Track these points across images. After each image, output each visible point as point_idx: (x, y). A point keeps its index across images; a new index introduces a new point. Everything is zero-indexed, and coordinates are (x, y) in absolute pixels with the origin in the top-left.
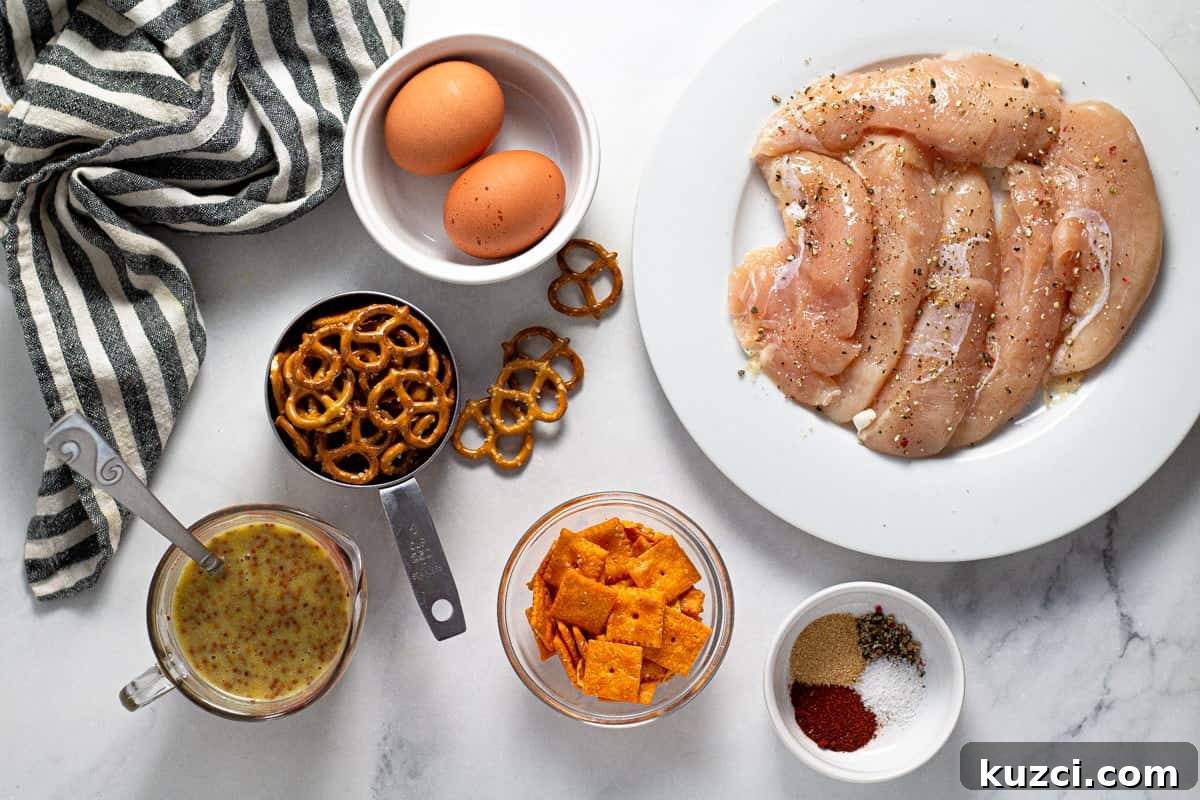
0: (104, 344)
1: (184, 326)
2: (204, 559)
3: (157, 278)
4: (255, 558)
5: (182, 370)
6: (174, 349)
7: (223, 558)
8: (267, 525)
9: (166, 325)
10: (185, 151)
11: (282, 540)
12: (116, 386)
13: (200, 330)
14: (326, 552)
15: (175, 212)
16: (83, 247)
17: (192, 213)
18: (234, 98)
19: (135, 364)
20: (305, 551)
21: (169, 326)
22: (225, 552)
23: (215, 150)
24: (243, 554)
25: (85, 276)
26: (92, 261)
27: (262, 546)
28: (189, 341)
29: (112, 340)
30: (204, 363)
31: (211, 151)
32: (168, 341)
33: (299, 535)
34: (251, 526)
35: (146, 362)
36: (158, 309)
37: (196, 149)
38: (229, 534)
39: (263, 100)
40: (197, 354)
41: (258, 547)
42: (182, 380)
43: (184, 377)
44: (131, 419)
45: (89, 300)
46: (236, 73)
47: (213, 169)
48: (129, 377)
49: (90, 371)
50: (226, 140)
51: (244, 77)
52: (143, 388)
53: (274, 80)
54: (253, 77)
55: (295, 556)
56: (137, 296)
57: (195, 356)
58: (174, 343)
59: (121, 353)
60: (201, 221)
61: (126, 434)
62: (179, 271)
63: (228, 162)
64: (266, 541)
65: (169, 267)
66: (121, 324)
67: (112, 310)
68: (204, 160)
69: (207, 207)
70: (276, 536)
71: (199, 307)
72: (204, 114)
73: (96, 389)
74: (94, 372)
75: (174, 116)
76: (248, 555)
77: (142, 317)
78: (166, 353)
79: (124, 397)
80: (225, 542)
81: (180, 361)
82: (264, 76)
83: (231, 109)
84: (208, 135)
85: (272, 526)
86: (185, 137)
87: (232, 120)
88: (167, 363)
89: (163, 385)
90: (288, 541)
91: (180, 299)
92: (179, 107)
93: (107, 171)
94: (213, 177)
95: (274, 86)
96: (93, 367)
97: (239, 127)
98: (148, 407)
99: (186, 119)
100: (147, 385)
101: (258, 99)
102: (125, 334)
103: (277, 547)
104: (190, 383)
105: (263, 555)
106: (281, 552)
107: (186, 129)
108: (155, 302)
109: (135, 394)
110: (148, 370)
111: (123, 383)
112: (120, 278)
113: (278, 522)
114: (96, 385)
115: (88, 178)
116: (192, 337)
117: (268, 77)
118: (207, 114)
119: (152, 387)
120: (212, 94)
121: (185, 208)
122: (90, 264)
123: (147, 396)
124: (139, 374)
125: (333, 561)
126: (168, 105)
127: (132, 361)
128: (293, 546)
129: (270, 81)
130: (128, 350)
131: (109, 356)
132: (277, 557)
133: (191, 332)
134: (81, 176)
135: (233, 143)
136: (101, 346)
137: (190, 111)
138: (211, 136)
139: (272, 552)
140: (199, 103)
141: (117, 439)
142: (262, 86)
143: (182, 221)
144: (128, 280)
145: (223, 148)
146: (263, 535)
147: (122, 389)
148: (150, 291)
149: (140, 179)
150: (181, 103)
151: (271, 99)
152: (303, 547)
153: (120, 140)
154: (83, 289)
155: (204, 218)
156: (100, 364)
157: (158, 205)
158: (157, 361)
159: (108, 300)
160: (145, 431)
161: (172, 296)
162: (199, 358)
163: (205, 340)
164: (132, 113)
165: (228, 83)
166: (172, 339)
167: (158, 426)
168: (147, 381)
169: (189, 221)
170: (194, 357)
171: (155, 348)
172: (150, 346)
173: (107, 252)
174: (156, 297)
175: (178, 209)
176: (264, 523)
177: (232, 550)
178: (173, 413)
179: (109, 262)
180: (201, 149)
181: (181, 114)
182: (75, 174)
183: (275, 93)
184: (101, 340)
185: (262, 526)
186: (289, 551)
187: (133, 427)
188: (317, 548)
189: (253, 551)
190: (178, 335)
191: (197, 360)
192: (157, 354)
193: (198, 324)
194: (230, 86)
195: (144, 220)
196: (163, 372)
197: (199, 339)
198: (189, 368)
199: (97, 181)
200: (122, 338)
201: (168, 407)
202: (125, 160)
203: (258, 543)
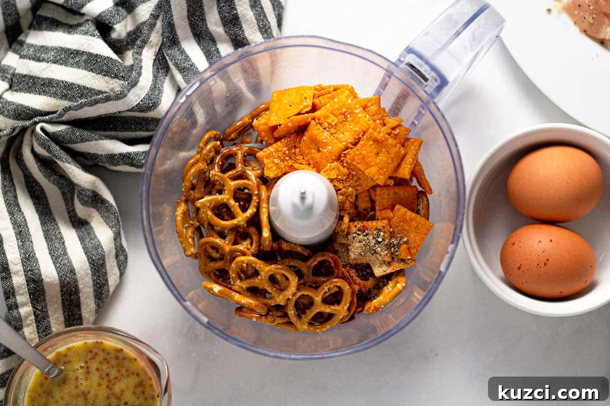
0: (52, 256)
1: (112, 248)
2: (48, 369)
3: (96, 211)
4: (88, 368)
5: (107, 280)
6: (103, 265)
7: (63, 368)
8: (97, 342)
9: (99, 246)
10: (119, 112)
11: (108, 353)
12: (58, 288)
13: (123, 250)
14: (142, 364)
15: (113, 158)
16: (42, 184)
17: (126, 159)
18: (158, 68)
19: (74, 274)
20: (126, 361)
21: (102, 247)
22: (65, 363)
23: (142, 111)
24: (78, 365)
25: (42, 207)
26: (47, 194)
27: (93, 358)
28: (115, 259)
29: (58, 253)
30: (125, 276)
31: (140, 111)
32: (101, 258)
33: (122, 350)
34: (85, 343)
35: (83, 273)
36: (94, 233)
37: (128, 111)
38: (68, 349)
39: (182, 70)
40: (119, 269)
41: (91, 359)
42: (106, 287)
43: (108, 285)
44: (64, 312)
45: (43, 224)
46: (160, 49)
47: (141, 124)
48: (68, 283)
49: (40, 275)
50: (151, 103)
51: (167, 53)
52: (77, 291)
53: (190, 56)
54: (174, 52)
55: (118, 365)
56: (79, 224)
57: (118, 270)
58: (104, 260)
59: (64, 264)
60: (132, 165)
61: (58, 323)
62: (112, 206)
63: (152, 118)
64: (96, 354)
65: (104, 201)
66: (65, 243)
67: (60, 233)
68: (135, 117)
69: (137, 154)
70: (104, 350)
71: (124, 232)
72: (134, 84)
73: (43, 289)
74: (43, 277)
75: (111, 86)
76: (83, 365)
77: (82, 240)
78: (98, 267)
79: (62, 296)
80: (65, 356)
81: (106, 273)
82: (183, 52)
83: (155, 77)
84: (136, 100)
85: (101, 343)
86: (119, 102)
87: (155, 87)
88: (97, 274)
89: (92, 290)
90: (113, 354)
91: (111, 227)
92: (115, 79)
93: (62, 128)
94: (141, 130)
95: (190, 60)
96: (43, 273)
97: (160, 91)
98: (78, 305)
99: (120, 89)
100: (80, 289)
101: (178, 69)
102: (68, 251)
103: (105, 359)
104: (112, 289)
105: (94, 365)
106: (108, 363)
107: (120, 96)
108: (91, 228)
109: (70, 295)
110: (83, 279)
111: (64, 286)
112: (67, 209)
113: (106, 340)
114: (43, 286)
115: (48, 131)
116: (117, 256)
117: (185, 53)
118: (136, 84)
119: (84, 291)
120: (141, 68)
121: (120, 154)
122: (46, 198)
123: (79, 297)
124: (76, 281)
125: (147, 369)
126: (107, 78)
127: (72, 271)
128: (117, 358)
129: (187, 56)
130: (70, 262)
131: (55, 266)
132: (105, 367)
133: (116, 252)
134: (43, 129)
135: (155, 105)
136: (50, 258)
137: (122, 82)
138: (139, 100)
139: (100, 363)
140: (130, 76)
141: (52, 325)
142: (181, 60)
143: (117, 164)
144: (74, 210)
145: (149, 109)
146: (95, 350)
147: (62, 291)
148: (89, 220)
149: (86, 134)
150: (116, 77)
151: (188, 70)
152: (124, 359)
153: (70, 107)
154: (39, 215)
155: (135, 162)
156: (49, 271)
157: (100, 153)
158: (90, 272)
159: (57, 225)
160: (73, 321)
161: (105, 224)
162: (120, 272)
163: (126, 259)
164: (79, 86)
165: (154, 57)
166: (103, 258)
167: (83, 319)
168: (81, 286)
169: (122, 164)
170: (116, 271)
171: (90, 263)
172: (87, 261)
173: (60, 188)
174: (93, 224)
175: (115, 155)
176: (95, 341)
177: (70, 362)
178: (96, 310)
179: (61, 196)
180: (132, 110)
181: (115, 85)
182: (38, 128)
183: (192, 66)
184: (50, 253)
185: (94, 343)
186: (114, 362)
187: (65, 318)
188: (135, 360)
189: (86, 362)
190: (108, 254)
191: (118, 273)
192: (91, 267)
193: (122, 246)
194: (155, 60)
195: (89, 163)
196: (94, 281)
197: (122, 257)
198: (113, 278)
199: (54, 133)
200: (65, 253)
201: (93, 306)
202: (75, 120)
203: (90, 355)
